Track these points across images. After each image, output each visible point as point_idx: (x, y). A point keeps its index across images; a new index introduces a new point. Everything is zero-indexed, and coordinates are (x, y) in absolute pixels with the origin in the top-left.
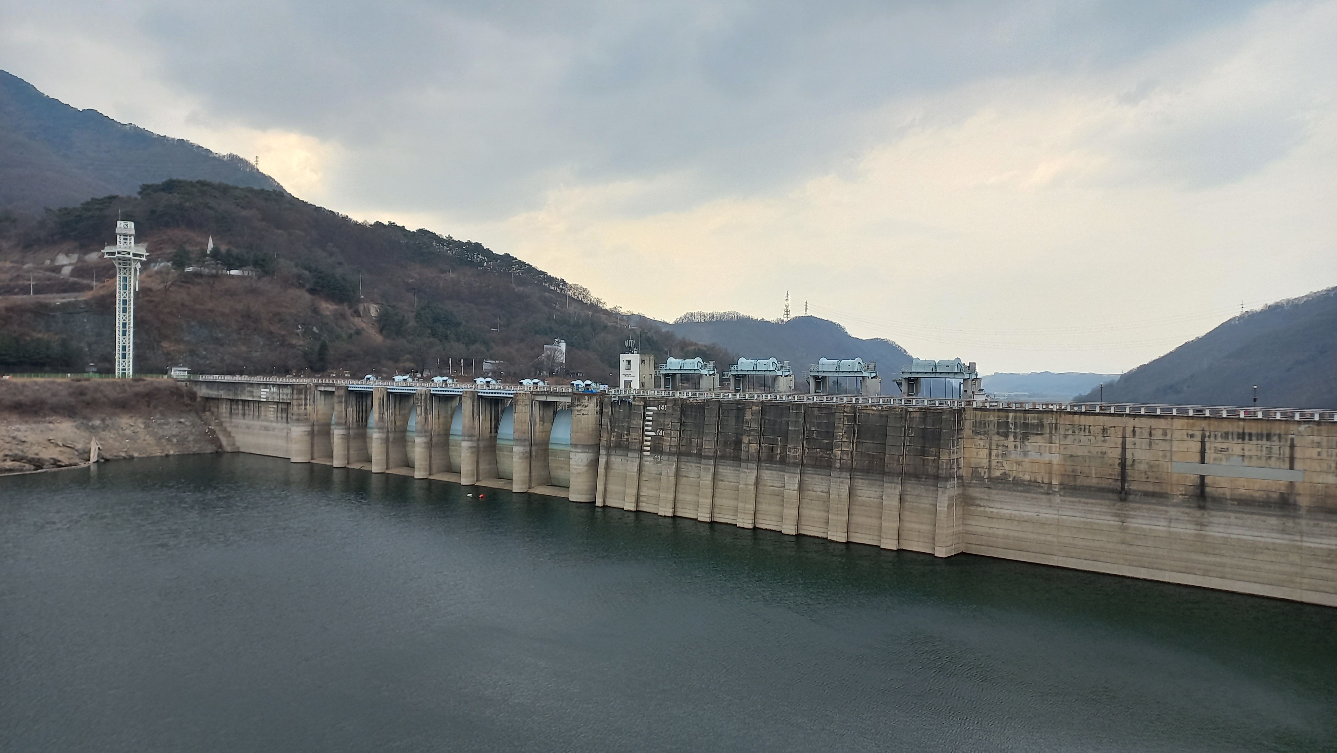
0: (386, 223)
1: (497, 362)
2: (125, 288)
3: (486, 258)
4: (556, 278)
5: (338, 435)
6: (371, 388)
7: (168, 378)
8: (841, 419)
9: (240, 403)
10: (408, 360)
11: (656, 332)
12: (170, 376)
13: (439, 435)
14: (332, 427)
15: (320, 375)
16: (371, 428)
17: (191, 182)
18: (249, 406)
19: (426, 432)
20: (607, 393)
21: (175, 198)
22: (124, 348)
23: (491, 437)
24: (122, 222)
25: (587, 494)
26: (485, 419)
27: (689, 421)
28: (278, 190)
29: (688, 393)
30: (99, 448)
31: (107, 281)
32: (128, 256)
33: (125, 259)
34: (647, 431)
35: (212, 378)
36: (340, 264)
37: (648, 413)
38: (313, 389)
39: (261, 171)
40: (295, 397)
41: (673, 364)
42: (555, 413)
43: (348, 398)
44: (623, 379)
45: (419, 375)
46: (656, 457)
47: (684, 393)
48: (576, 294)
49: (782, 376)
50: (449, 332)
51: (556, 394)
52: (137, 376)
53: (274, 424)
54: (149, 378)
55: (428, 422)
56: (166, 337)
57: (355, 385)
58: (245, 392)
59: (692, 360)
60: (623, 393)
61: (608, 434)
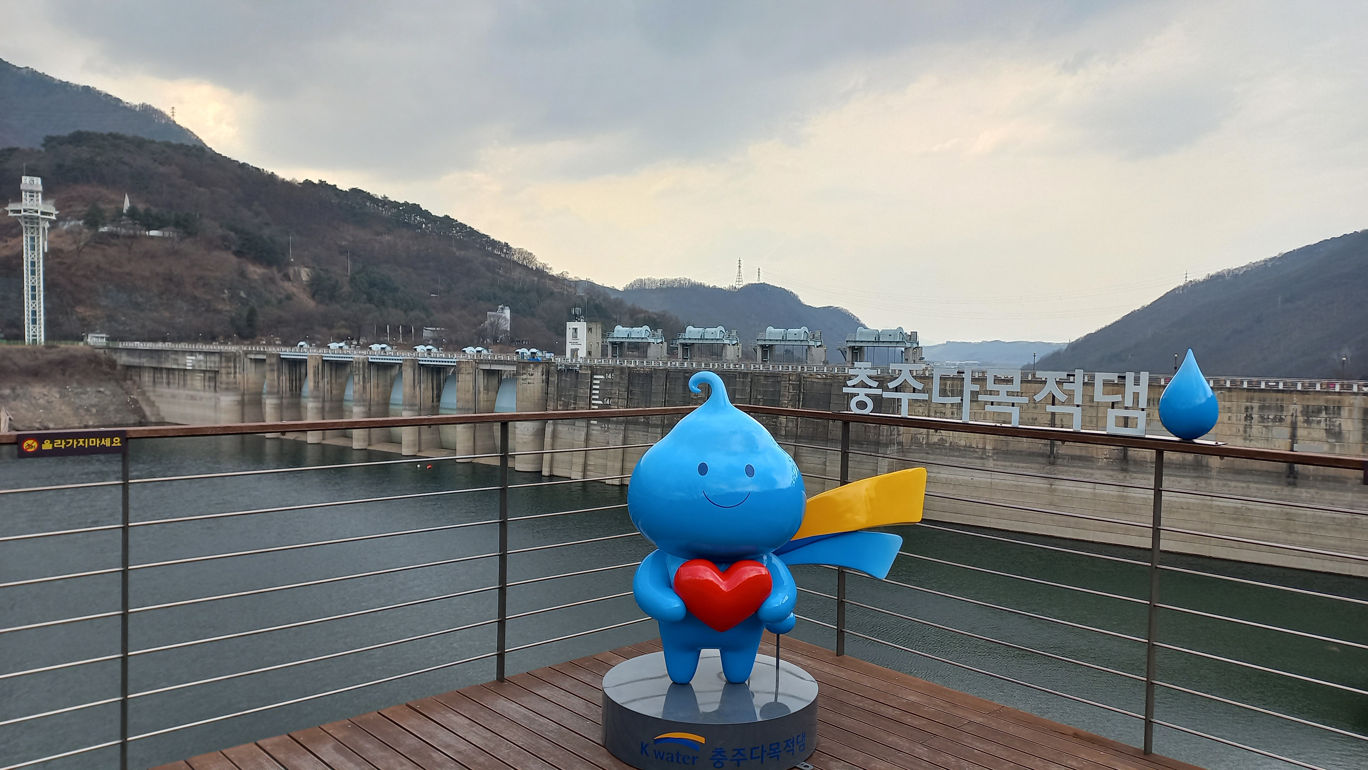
0: (316, 182)
1: (438, 329)
2: (33, 248)
3: (424, 220)
4: (499, 242)
5: (271, 404)
6: (305, 356)
7: (84, 344)
8: (786, 387)
9: (164, 371)
10: (343, 326)
11: (605, 300)
12: (87, 343)
13: (378, 404)
14: (264, 396)
15: (249, 342)
16: (305, 397)
17: (102, 135)
18: (173, 374)
19: (364, 401)
20: (553, 361)
21: (85, 152)
22: (34, 313)
23: (433, 406)
24: (28, 178)
25: (533, 464)
26: (426, 389)
27: (636, 390)
28: (198, 145)
29: (636, 362)
30: (10, 419)
31: (10, 240)
32: (36, 214)
33: (32, 218)
34: (594, 399)
35: (133, 344)
36: (267, 224)
37: (595, 382)
38: (242, 357)
39: (178, 122)
40: (224, 364)
41: (620, 332)
42: (500, 382)
43: (281, 367)
44: (569, 347)
45: (355, 342)
46: (603, 425)
47: (631, 362)
48: (521, 259)
49: (729, 345)
50: (386, 297)
51: (500, 362)
52: (50, 343)
53: (202, 394)
54: (63, 345)
55: (366, 390)
56: (80, 302)
57: (288, 353)
58: (170, 359)
59: (640, 328)
60: (570, 362)
61: (554, 403)
